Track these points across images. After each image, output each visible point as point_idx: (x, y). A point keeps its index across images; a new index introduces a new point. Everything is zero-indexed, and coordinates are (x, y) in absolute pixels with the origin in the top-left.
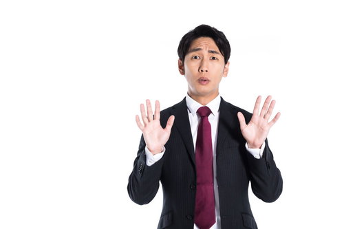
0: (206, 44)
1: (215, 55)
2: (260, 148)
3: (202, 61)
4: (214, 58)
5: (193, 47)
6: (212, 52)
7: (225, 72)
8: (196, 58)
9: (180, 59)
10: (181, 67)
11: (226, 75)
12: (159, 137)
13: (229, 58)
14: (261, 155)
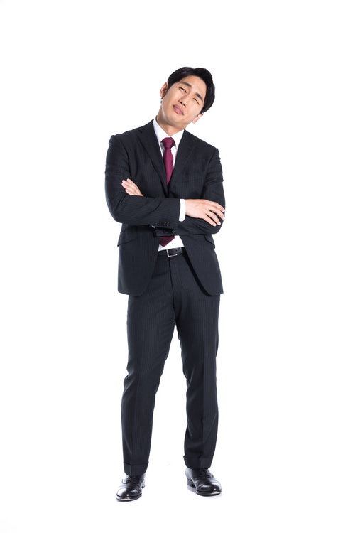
0: (198, 85)
3: (186, 96)
5: (185, 81)
6: (199, 96)
7: (196, 119)
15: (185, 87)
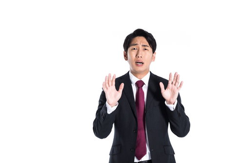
0: (141, 41)
1: (147, 48)
2: (174, 104)
3: (138, 51)
4: (145, 49)
5: (133, 43)
6: (144, 46)
7: (153, 58)
8: (134, 49)
9: (125, 51)
10: (126, 56)
11: (154, 60)
12: (115, 96)
13: (155, 50)
14: (175, 108)
15: (135, 47)
